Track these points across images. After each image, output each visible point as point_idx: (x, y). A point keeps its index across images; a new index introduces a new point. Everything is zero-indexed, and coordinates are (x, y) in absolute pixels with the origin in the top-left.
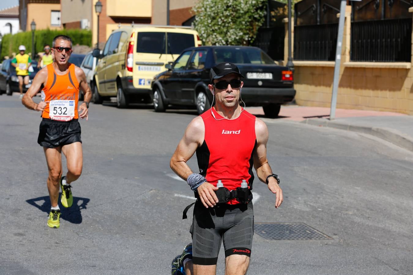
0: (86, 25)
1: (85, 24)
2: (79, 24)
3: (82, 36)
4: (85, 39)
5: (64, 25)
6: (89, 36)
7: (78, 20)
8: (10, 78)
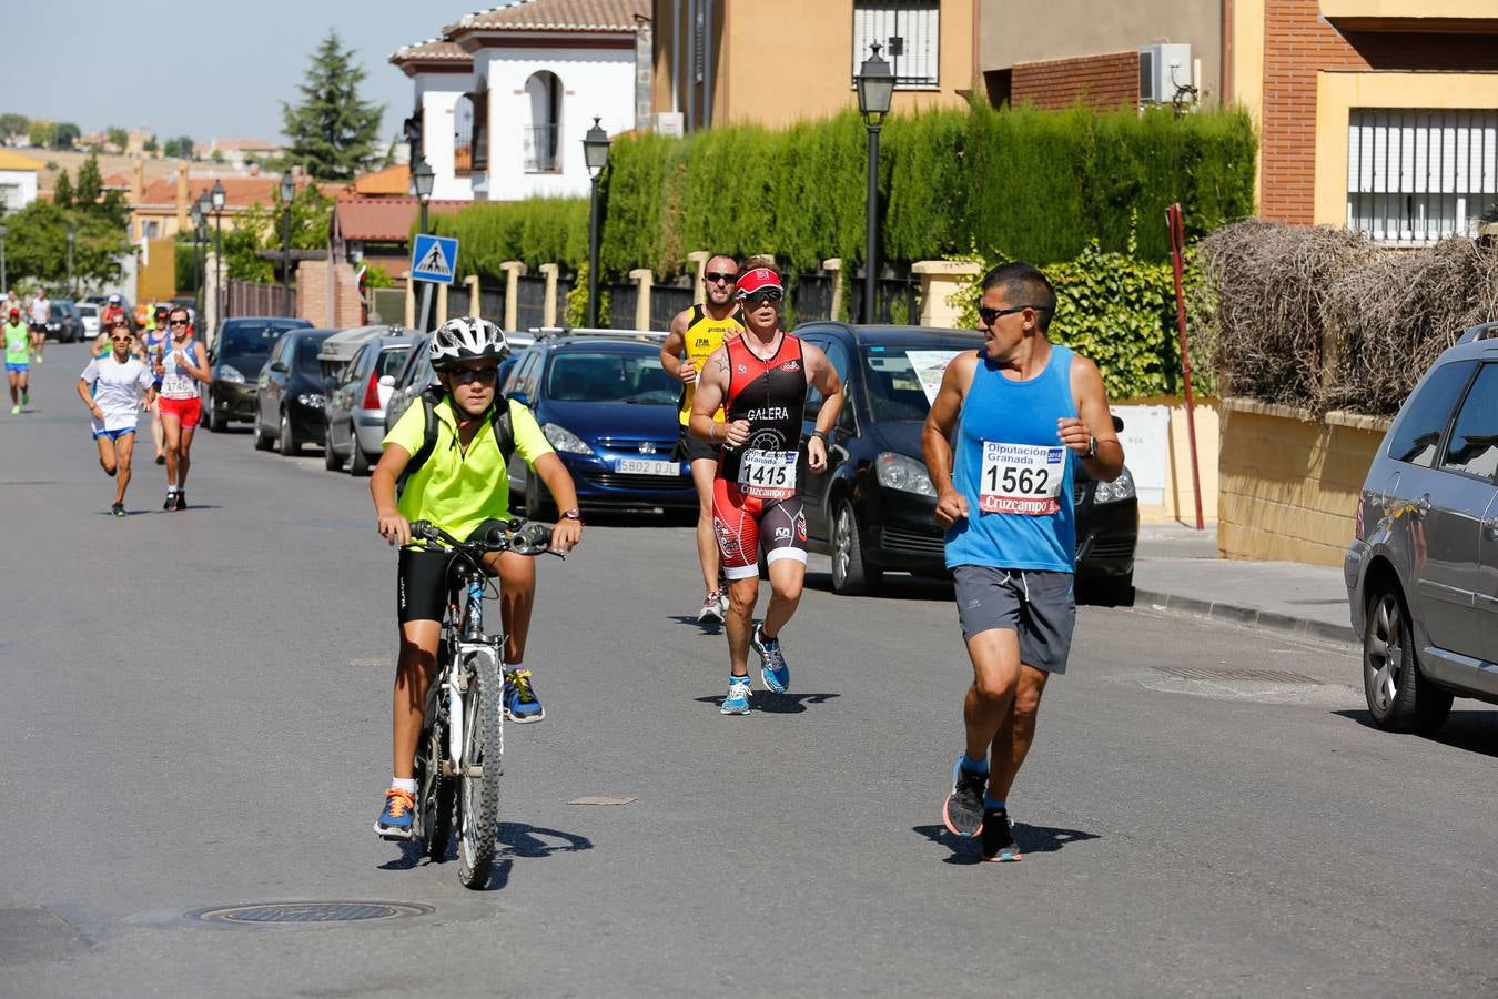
0: (1184, 81)
1: (1176, 67)
2: (1135, 73)
3: (1194, 148)
4: (1210, 173)
5: (1000, 84)
6: (1236, 149)
7: (1116, 47)
8: (866, 472)
